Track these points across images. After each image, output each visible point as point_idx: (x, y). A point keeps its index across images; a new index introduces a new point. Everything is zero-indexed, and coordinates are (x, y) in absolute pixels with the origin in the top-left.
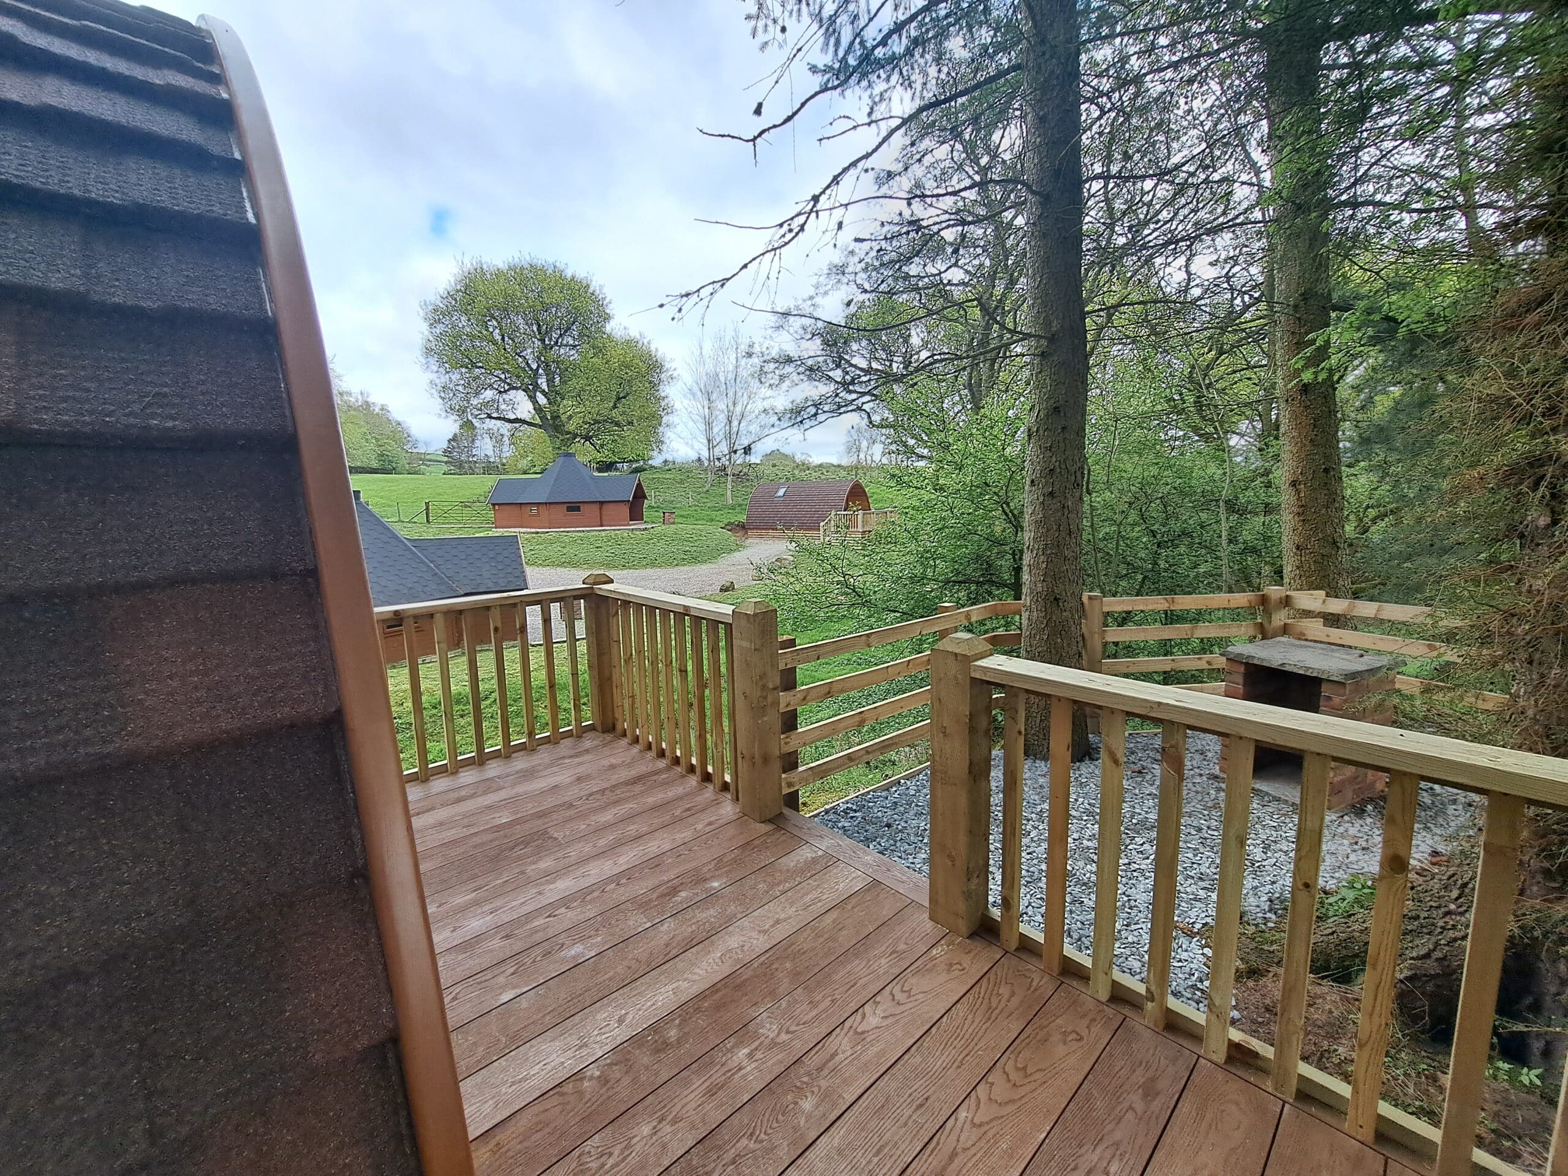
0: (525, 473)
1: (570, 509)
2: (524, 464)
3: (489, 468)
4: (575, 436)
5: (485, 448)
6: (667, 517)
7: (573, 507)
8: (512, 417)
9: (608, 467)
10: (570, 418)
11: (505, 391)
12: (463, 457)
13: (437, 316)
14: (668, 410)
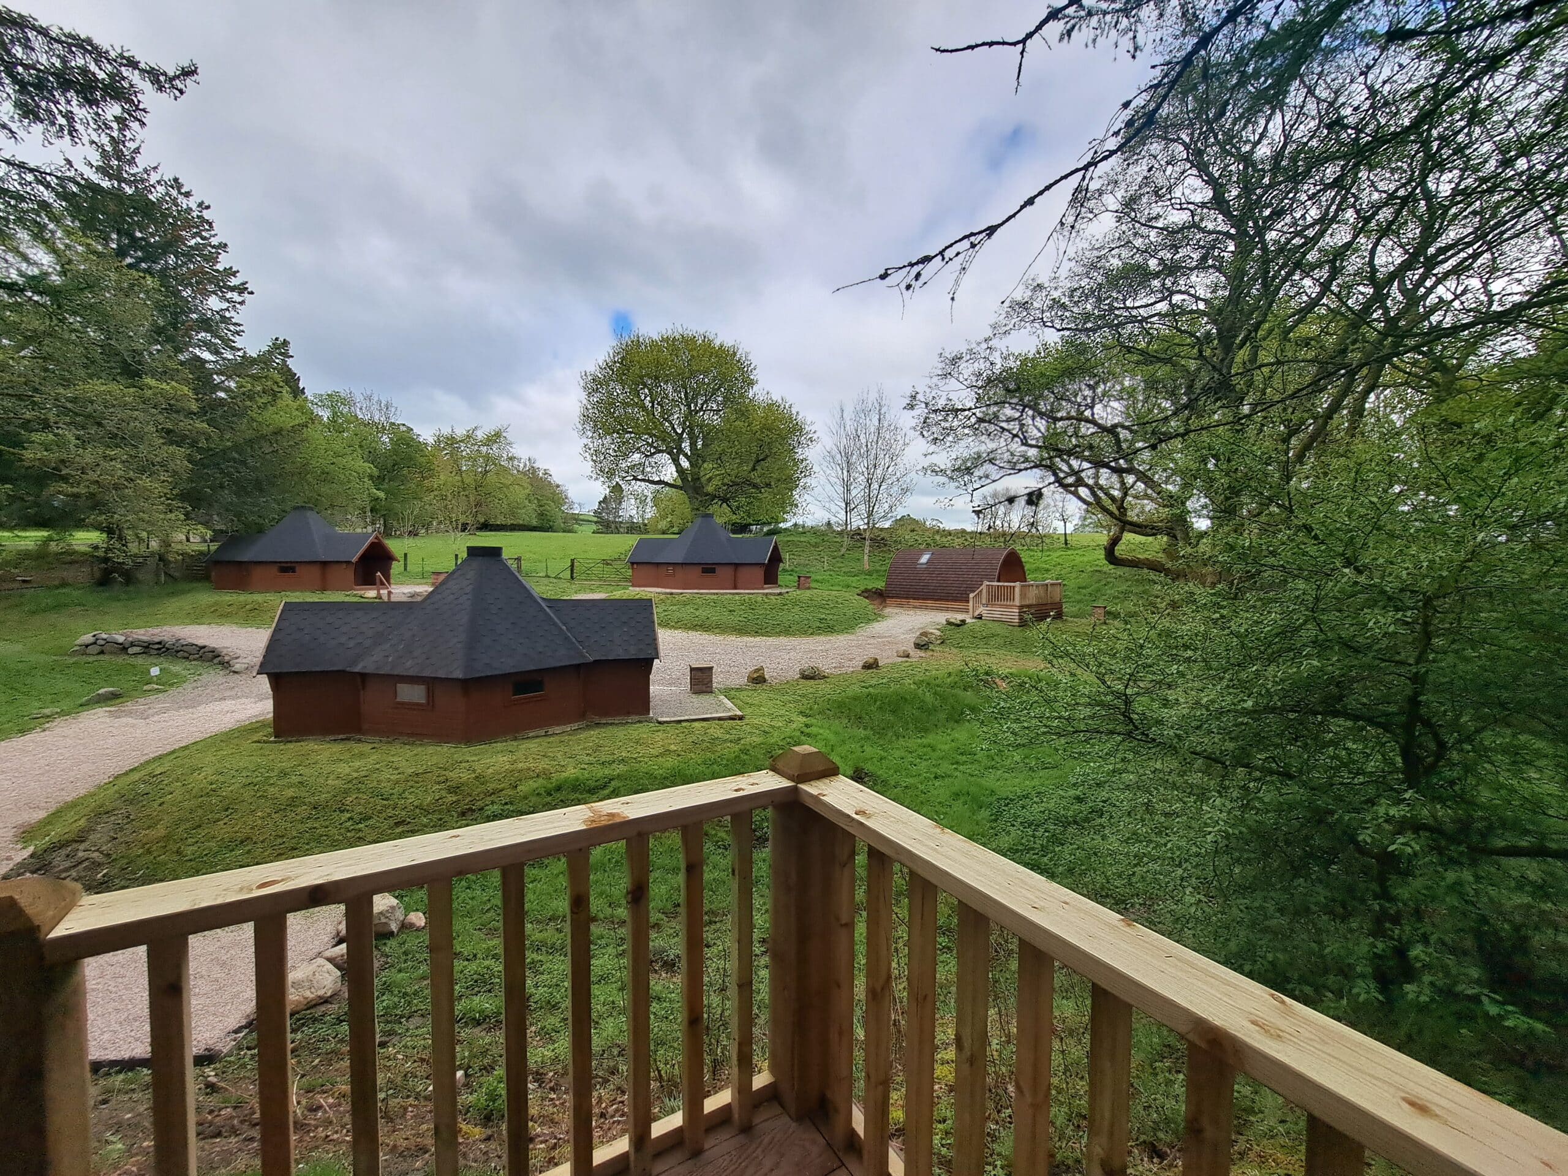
0: (664, 533)
1: (705, 571)
2: (663, 525)
3: (632, 528)
4: (714, 497)
5: (630, 510)
6: (802, 582)
7: (709, 569)
8: (657, 479)
9: (743, 528)
10: (710, 480)
11: (652, 454)
12: (611, 518)
13: (595, 385)
14: (808, 472)
